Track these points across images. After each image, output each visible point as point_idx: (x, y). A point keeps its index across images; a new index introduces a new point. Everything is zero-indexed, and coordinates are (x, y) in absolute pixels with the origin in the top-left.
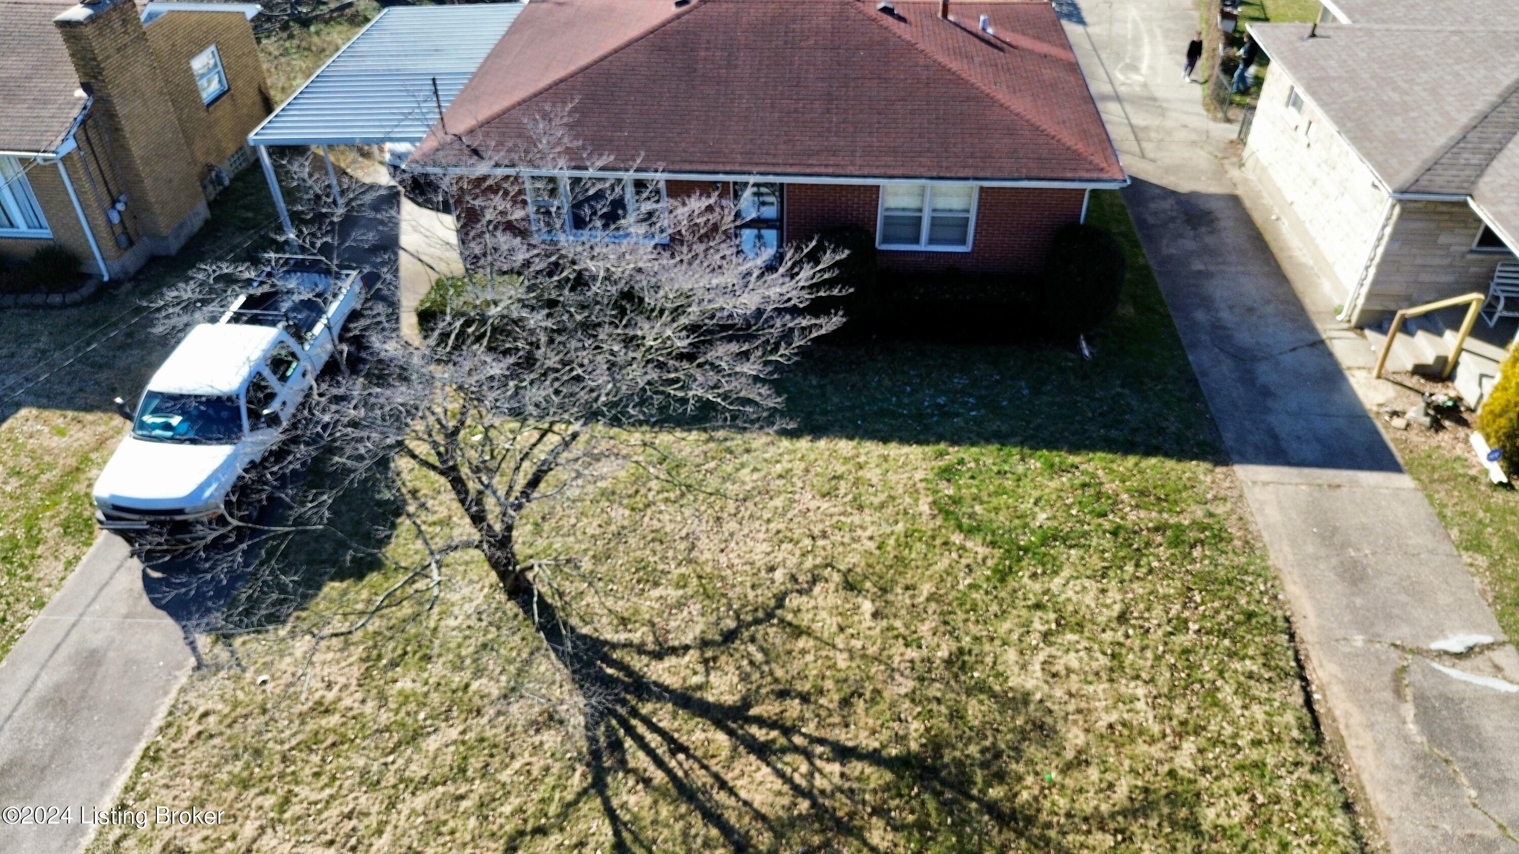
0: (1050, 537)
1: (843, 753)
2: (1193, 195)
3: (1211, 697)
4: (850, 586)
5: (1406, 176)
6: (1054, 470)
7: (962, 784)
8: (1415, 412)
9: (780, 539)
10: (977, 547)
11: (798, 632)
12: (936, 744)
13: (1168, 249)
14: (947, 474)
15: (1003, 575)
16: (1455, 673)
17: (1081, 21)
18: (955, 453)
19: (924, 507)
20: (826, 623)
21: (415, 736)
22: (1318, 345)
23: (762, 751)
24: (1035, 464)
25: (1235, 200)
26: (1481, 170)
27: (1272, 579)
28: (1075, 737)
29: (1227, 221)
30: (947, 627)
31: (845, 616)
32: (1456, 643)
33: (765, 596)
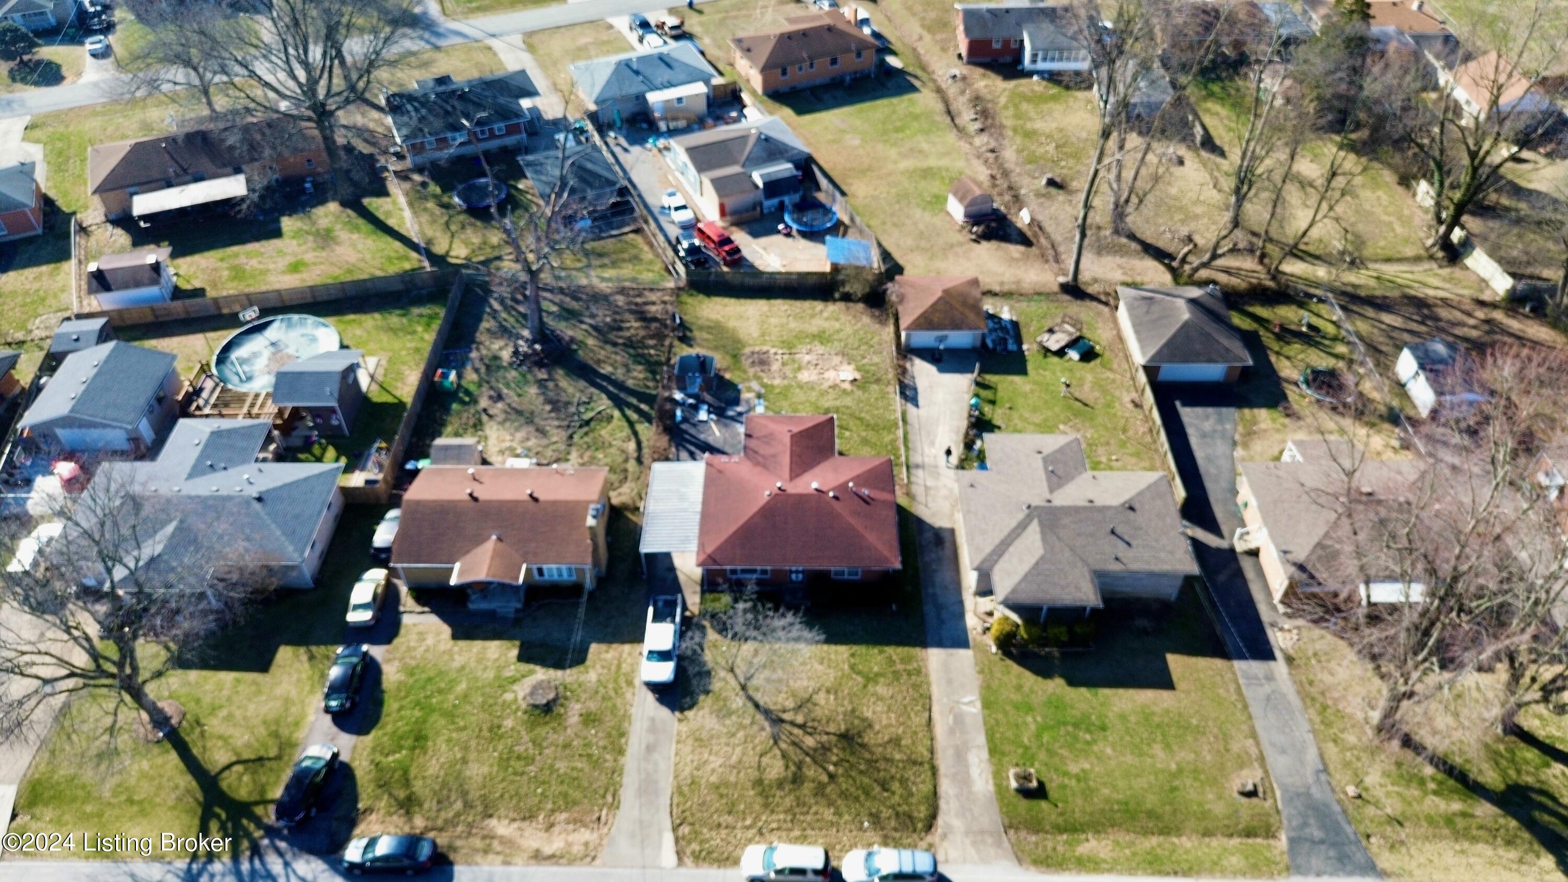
0: (877, 675)
1: (827, 734)
2: (940, 529)
3: (909, 717)
4: (828, 691)
5: (976, 564)
6: (881, 652)
7: (852, 739)
8: (980, 629)
9: (809, 679)
10: (859, 679)
11: (815, 705)
12: (847, 730)
13: (927, 559)
14: (853, 655)
15: (865, 686)
16: (964, 707)
17: (917, 406)
18: (856, 648)
19: (846, 667)
20: (822, 702)
21: (733, 735)
22: (961, 603)
23: (810, 734)
24: (876, 651)
25: (952, 531)
26: (996, 562)
27: (929, 684)
28: (877, 727)
29: (948, 545)
30: (851, 702)
31: (827, 700)
32: (966, 700)
33: (806, 696)
